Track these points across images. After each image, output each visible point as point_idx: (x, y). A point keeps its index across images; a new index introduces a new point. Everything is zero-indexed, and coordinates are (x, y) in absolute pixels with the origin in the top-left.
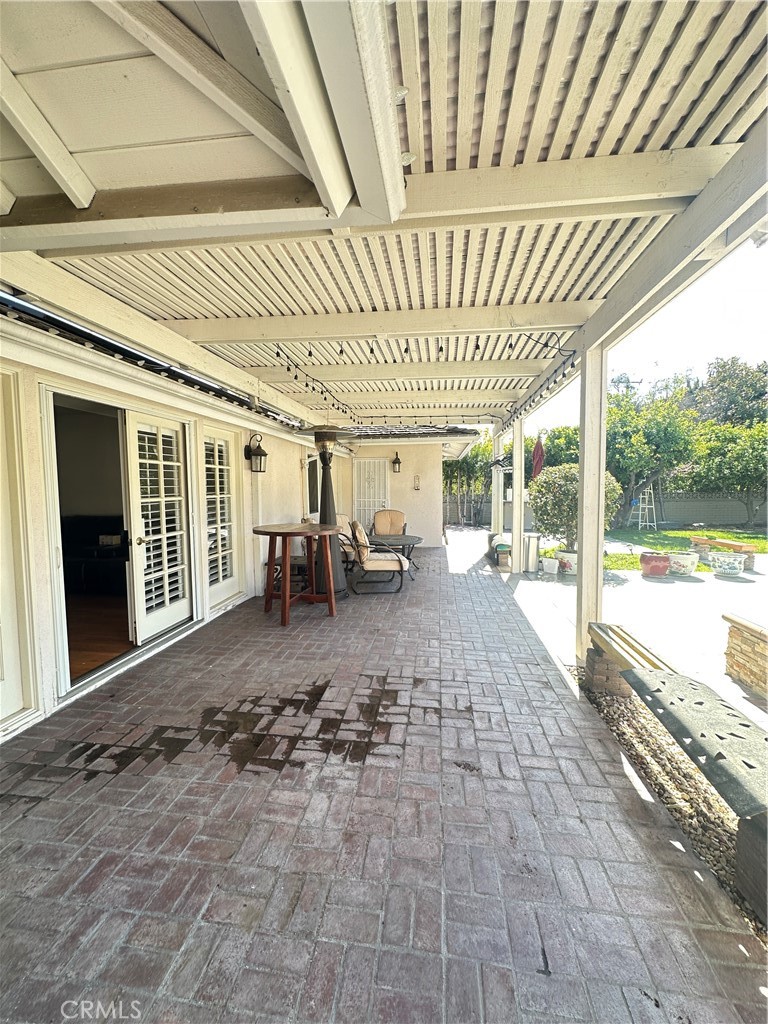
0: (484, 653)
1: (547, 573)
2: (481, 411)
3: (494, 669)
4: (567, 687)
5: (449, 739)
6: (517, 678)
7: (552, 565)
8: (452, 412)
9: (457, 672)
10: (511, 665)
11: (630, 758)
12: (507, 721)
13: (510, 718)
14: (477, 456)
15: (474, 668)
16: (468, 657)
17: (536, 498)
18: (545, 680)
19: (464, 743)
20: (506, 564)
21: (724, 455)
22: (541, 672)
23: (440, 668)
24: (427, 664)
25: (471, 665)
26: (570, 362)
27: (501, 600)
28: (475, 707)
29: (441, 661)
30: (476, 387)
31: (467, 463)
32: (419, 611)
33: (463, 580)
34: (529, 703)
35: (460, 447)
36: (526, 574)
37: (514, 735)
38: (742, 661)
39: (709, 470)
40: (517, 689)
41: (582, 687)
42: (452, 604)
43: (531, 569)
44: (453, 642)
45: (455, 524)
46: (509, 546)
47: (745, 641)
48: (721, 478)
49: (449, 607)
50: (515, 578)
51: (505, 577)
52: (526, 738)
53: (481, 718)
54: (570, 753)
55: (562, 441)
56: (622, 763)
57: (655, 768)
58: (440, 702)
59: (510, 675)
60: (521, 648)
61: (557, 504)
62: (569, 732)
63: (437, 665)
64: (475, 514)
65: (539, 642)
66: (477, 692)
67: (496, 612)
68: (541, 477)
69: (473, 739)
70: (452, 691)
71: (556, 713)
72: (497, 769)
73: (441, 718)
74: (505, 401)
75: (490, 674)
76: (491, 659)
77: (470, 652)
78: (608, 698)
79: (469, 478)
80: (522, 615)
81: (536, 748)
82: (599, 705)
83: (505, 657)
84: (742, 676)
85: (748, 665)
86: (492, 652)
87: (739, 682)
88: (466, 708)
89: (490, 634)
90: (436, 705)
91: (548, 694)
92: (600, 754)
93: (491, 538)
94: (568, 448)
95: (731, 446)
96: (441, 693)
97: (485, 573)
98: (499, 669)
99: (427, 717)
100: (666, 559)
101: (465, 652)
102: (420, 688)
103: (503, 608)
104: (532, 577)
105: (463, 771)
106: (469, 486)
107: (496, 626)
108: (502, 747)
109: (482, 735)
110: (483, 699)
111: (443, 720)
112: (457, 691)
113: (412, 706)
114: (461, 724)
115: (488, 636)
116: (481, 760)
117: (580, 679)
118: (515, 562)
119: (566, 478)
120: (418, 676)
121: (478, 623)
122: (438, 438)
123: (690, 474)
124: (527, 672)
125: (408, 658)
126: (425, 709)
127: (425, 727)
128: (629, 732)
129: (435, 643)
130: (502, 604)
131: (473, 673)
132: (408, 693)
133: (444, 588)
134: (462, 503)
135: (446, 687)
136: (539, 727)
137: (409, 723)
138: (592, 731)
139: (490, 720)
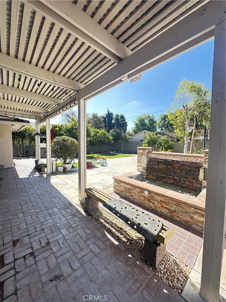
0: (46, 211)
1: (60, 172)
2: (31, 114)
3: (53, 217)
4: (81, 213)
5: (43, 268)
6: (63, 217)
7: (61, 169)
8: (17, 112)
9: (37, 226)
10: (59, 212)
11: (107, 231)
12: (66, 240)
13: (67, 238)
14: (26, 130)
15: (44, 220)
16: (40, 216)
17: (54, 147)
18: (73, 213)
19: (52, 265)
20: (44, 171)
21: (96, 136)
22: (70, 211)
23: (27, 228)
24: (19, 228)
25: (42, 219)
26: (74, 101)
27: (46, 185)
28: (50, 241)
29: (26, 224)
30: (30, 103)
31: (22, 133)
32: (7, 201)
33: (27, 180)
34: (71, 226)
35: (20, 127)
36: (53, 173)
37: (71, 245)
38: (117, 188)
39: (94, 139)
40: (65, 222)
41: (85, 211)
42: (25, 192)
43: (54, 171)
44: (31, 211)
45: (16, 157)
46: (45, 164)
47: (118, 183)
48: (96, 141)
49: (24, 194)
50: (49, 175)
51: (45, 175)
52: (75, 244)
53: (55, 245)
54: (92, 241)
55: (58, 129)
56: (106, 235)
57: (114, 230)
58: (32, 248)
59: (60, 217)
60: (60, 203)
61: (61, 149)
62: (88, 232)
63: (25, 227)
64: (26, 153)
65: (65, 199)
66: (49, 232)
67: (46, 191)
68: (55, 140)
69: (54, 259)
70: (37, 238)
71: (82, 226)
72: (70, 268)
73: (35, 257)
74: (42, 112)
75: (52, 220)
76: (50, 213)
77: (41, 213)
78: (93, 212)
79: (23, 139)
80: (56, 190)
81: (81, 246)
82: (92, 215)
83: (55, 210)
84: (117, 192)
85: (119, 189)
86: (49, 209)
87: (117, 193)
88: (46, 243)
89: (46, 201)
90: (30, 251)
91: (76, 219)
92: (100, 235)
93: (37, 162)
94: (60, 131)
95: (98, 134)
96: (31, 242)
97: (36, 176)
98: (55, 216)
99: (27, 261)
100: (91, 163)
101: (38, 214)
102: (18, 245)
103: (48, 189)
104: (54, 174)
105: (55, 282)
106: (22, 142)
107: (48, 197)
108: (68, 255)
109: (58, 254)
110: (53, 234)
111: (36, 258)
112: (39, 236)
113: (15, 260)
114: (46, 254)
115: (46, 203)
116: (62, 268)
117: (83, 208)
118: (48, 170)
119: (63, 140)
120: (15, 238)
121: (40, 198)
122: (10, 122)
123: (89, 140)
124: (66, 213)
125: (6, 230)
126: (24, 257)
127: (27, 270)
128: (103, 221)
129: (21, 215)
130: (47, 187)
131: (45, 223)
132: (11, 253)
133: (19, 186)
134: (20, 148)
135: (33, 237)
136: (78, 236)
137: (17, 273)
138: (94, 227)
139: (59, 244)
